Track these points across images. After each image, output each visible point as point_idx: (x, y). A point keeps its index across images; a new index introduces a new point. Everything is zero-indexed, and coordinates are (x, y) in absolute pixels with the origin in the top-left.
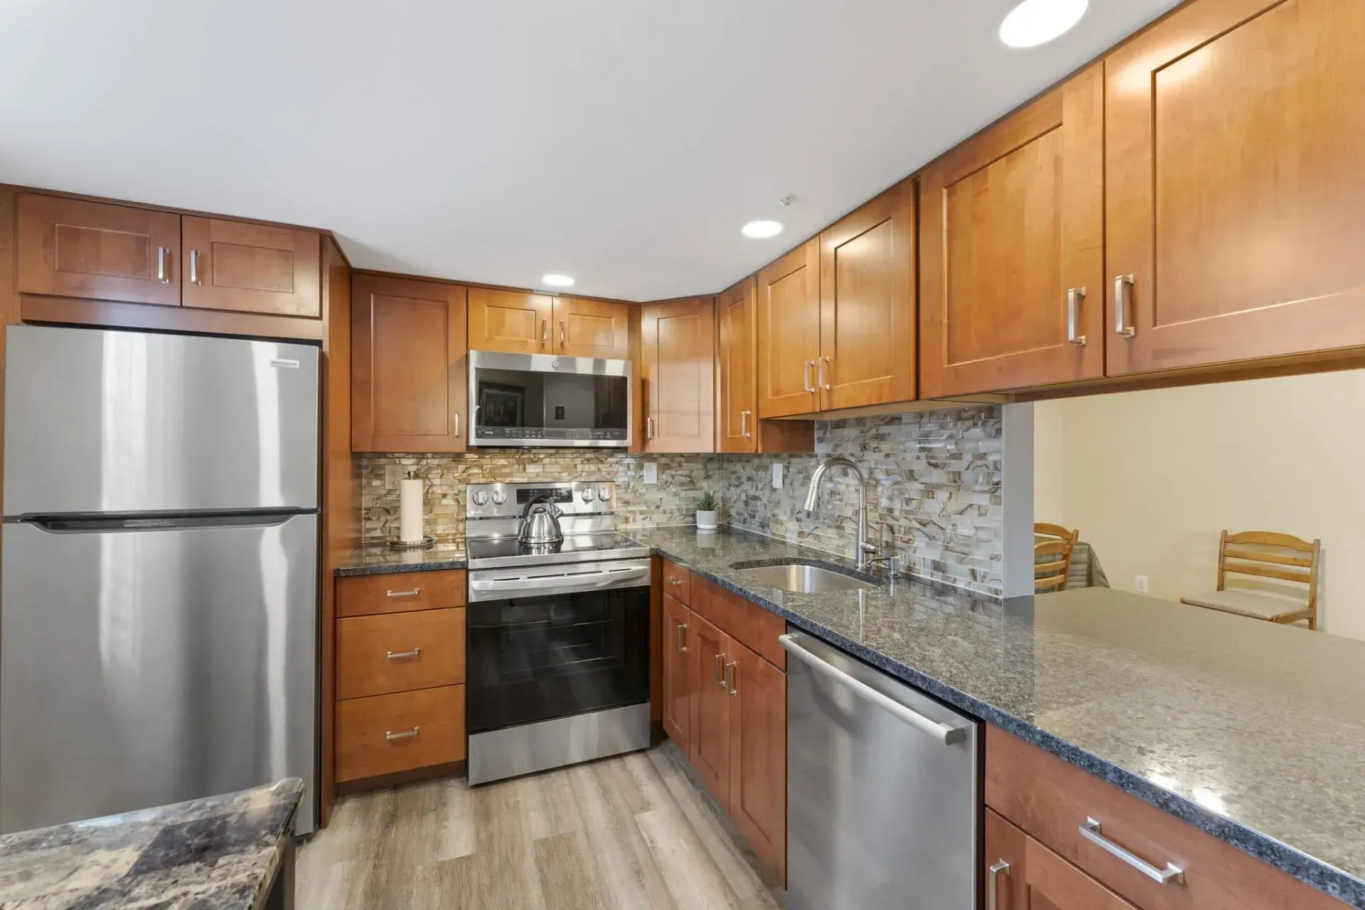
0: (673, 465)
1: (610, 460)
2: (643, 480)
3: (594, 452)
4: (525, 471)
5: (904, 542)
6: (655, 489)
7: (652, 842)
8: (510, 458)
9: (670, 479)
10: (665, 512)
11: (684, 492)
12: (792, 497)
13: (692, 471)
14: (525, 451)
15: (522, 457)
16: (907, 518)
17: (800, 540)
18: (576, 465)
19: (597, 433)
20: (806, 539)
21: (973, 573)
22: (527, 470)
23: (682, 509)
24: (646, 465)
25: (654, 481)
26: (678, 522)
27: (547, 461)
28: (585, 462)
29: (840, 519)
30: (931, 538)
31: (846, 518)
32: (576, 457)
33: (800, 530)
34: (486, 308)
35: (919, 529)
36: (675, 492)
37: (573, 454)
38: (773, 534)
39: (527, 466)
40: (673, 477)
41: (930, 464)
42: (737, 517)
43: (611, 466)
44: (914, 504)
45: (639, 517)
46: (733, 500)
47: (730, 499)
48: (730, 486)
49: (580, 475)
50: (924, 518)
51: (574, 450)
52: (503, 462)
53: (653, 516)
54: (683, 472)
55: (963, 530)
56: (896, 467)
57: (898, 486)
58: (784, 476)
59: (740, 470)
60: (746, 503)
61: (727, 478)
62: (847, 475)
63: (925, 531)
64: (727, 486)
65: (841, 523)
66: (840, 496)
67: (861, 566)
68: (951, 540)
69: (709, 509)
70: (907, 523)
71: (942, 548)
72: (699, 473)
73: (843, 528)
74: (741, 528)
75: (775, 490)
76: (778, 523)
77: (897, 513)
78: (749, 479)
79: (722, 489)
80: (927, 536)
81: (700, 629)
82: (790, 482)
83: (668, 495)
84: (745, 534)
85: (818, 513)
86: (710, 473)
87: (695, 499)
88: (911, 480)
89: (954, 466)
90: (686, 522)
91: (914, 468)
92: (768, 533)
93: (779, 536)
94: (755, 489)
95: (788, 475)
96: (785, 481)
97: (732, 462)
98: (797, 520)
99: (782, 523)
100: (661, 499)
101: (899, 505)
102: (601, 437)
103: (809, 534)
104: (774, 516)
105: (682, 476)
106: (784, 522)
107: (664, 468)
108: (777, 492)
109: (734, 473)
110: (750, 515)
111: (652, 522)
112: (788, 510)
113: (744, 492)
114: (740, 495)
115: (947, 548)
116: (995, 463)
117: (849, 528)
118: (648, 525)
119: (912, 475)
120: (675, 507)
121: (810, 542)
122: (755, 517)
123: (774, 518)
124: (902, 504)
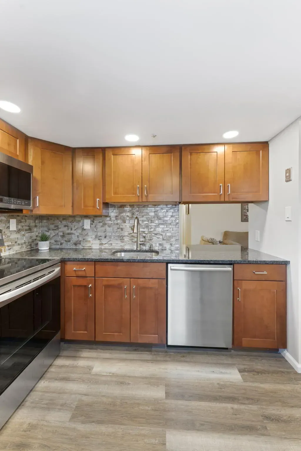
0: (23, 220)
2: (9, 228)
5: (149, 240)
6: (15, 233)
7: (110, 373)
9: (21, 228)
10: (19, 245)
11: (27, 234)
12: (96, 231)
13: (30, 224)
16: (150, 233)
17: (100, 246)
19: (18, 201)
20: (104, 246)
21: (171, 244)
23: (26, 243)
24: (11, 220)
25: (15, 229)
26: (24, 249)
29: (122, 237)
30: (158, 238)
31: (125, 236)
33: (101, 243)
35: (154, 236)
36: (23, 234)
38: (84, 247)
40: (22, 226)
41: (158, 219)
42: (55, 243)
44: (152, 230)
45: (7, 248)
46: (51, 236)
47: (50, 235)
48: (49, 230)
50: (155, 232)
53: (14, 247)
54: (27, 224)
55: (168, 234)
56: (146, 219)
57: (147, 225)
58: (91, 224)
59: (57, 222)
60: (63, 236)
61: (46, 226)
62: (125, 222)
63: (156, 236)
64: (47, 230)
65: (123, 238)
66: (122, 229)
67: (139, 249)
68: (164, 237)
69: (46, 241)
70: (150, 234)
71: (162, 240)
72: (33, 224)
73: (124, 239)
74: (58, 247)
75: (85, 230)
76: (87, 241)
77: (146, 232)
78: (65, 226)
79: (42, 232)
80: (157, 237)
81: (105, 283)
82: (95, 226)
83: (20, 236)
84: (61, 249)
85: (111, 236)
86: (37, 224)
87: (31, 237)
88: (151, 223)
89: (166, 219)
90: (28, 249)
91: (153, 219)
92: (80, 246)
93: (88, 247)
94: (70, 230)
95: (94, 224)
96: (92, 226)
97: (51, 219)
98: (99, 239)
99: (89, 241)
100: (18, 238)
101: (147, 230)
102: (20, 204)
103: (106, 244)
104: (84, 239)
105: (26, 226)
106: (91, 241)
107: (19, 222)
108: (86, 230)
109: (53, 224)
110: (66, 241)
111: (13, 250)
112: (94, 236)
113: (61, 232)
114: (58, 233)
115: (163, 240)
116: (177, 218)
117: (126, 239)
118: (12, 252)
119: (152, 222)
120: (23, 242)
121: (107, 246)
122: (69, 241)
123: (84, 240)
124: (148, 230)
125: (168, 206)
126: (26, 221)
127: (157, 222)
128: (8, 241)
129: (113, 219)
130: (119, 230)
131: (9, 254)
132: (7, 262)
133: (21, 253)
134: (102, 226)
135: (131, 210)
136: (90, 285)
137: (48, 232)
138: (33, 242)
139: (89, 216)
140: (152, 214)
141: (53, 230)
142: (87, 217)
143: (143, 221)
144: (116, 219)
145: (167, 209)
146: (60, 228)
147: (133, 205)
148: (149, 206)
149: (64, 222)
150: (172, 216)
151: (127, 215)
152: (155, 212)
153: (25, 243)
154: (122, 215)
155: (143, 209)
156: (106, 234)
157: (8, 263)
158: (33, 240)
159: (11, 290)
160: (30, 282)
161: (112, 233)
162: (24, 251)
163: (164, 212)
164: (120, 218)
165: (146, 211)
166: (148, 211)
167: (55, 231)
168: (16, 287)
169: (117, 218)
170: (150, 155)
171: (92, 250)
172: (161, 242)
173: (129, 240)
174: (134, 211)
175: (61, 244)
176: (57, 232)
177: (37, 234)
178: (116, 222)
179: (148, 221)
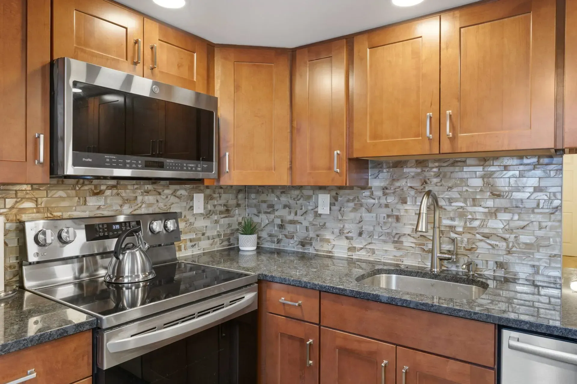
0: (216, 195)
1: (167, 191)
2: (193, 209)
3: (153, 183)
4: (85, 204)
5: (467, 250)
6: (203, 217)
8: (68, 190)
9: (212, 208)
10: (209, 239)
11: (223, 219)
12: (340, 220)
13: (228, 201)
14: (86, 182)
15: (82, 189)
16: (469, 233)
17: (350, 253)
18: (136, 197)
20: (357, 253)
22: (88, 204)
23: (221, 235)
24: (195, 196)
25: (202, 211)
26: (217, 247)
27: (108, 192)
28: (145, 194)
29: (397, 236)
30: (494, 246)
31: (405, 235)
32: (137, 189)
33: (350, 246)
34: (75, 12)
35: (481, 240)
36: (216, 220)
37: (134, 185)
38: (317, 250)
39: (88, 199)
40: (215, 206)
41: (494, 195)
42: (269, 239)
43: (167, 197)
44: (476, 223)
45: (189, 244)
47: (260, 224)
48: (259, 212)
49: (141, 207)
50: (486, 231)
51: (134, 182)
52: (61, 193)
53: (200, 243)
54: (222, 202)
55: (525, 239)
56: (459, 196)
57: (461, 210)
58: (332, 204)
59: (272, 198)
60: (281, 227)
61: (256, 206)
62: (406, 203)
63: (488, 241)
64: (256, 213)
65: (399, 239)
66: (398, 219)
67: (436, 270)
68: (513, 246)
69: (251, 234)
70: (469, 236)
71: (505, 253)
72: (233, 202)
73: (402, 242)
74: (273, 247)
75: (320, 215)
76: (323, 240)
77: (460, 229)
78: (285, 206)
79: (248, 215)
80: (490, 245)
81: (339, 342)
82: (339, 208)
83: (211, 223)
84: (279, 252)
85: (372, 232)
86: (240, 202)
87: (229, 225)
88: (474, 205)
89: (517, 195)
90: (223, 246)
91: (478, 197)
92: (311, 250)
93: (324, 251)
94: (293, 214)
95: (336, 203)
96: (333, 208)
97: (263, 193)
98: (347, 238)
99: (328, 241)
100: (206, 227)
101: (462, 224)
102: (194, 169)
103: (362, 249)
104: (318, 236)
105: (221, 205)
106: (331, 241)
107: (208, 198)
108: (322, 217)
109: (264, 202)
110: (286, 236)
111: (199, 248)
112: (337, 231)
113: (279, 218)
114: (273, 220)
115: (509, 252)
116: (554, 194)
117: (408, 242)
118: (196, 251)
119: (475, 202)
120: (216, 233)
121: (362, 255)
122: (292, 237)
123: (319, 238)
124: (466, 223)
125: (526, 161)
126: (220, 197)
127: (490, 203)
128: (190, 232)
129: (379, 193)
130: (390, 220)
131: (192, 255)
132: (188, 269)
133: (211, 254)
134: (355, 210)
135: (418, 174)
136: (311, 341)
137: (258, 216)
138: (232, 234)
139: (328, 186)
140: (477, 182)
141: (266, 213)
142: (323, 188)
143: (450, 201)
144: (385, 194)
145: (521, 168)
146: (277, 210)
147: (424, 161)
148: (469, 162)
149: (284, 199)
150: (538, 189)
151: (409, 185)
152: (483, 177)
153: (219, 236)
154: (397, 184)
155: (451, 169)
156: (362, 228)
157: (191, 269)
158: (232, 230)
159: (155, 328)
160: (192, 317)
161: (374, 226)
162: (217, 250)
163: (514, 176)
164: (394, 193)
165: (460, 175)
166: (465, 176)
167: (268, 215)
168: (165, 325)
169: (387, 191)
170: (462, 29)
171: (334, 261)
172: (501, 259)
173: (413, 245)
174: (427, 174)
175: (279, 241)
176: (272, 216)
177: (240, 219)
178: (383, 201)
179: (465, 201)
